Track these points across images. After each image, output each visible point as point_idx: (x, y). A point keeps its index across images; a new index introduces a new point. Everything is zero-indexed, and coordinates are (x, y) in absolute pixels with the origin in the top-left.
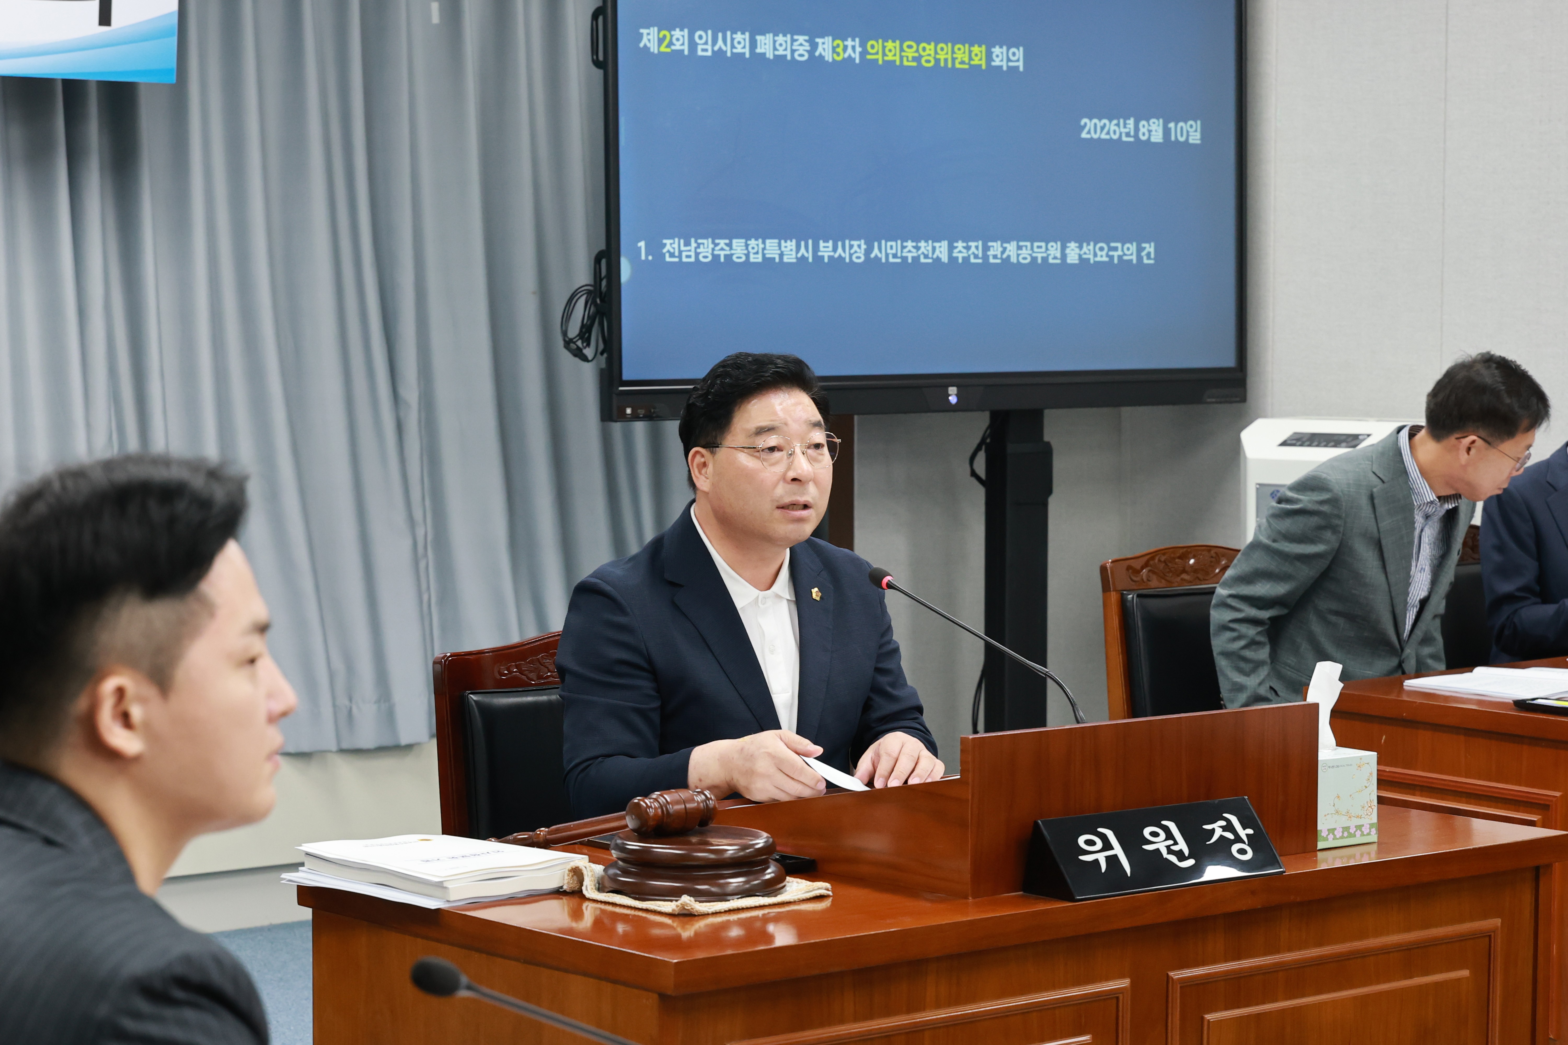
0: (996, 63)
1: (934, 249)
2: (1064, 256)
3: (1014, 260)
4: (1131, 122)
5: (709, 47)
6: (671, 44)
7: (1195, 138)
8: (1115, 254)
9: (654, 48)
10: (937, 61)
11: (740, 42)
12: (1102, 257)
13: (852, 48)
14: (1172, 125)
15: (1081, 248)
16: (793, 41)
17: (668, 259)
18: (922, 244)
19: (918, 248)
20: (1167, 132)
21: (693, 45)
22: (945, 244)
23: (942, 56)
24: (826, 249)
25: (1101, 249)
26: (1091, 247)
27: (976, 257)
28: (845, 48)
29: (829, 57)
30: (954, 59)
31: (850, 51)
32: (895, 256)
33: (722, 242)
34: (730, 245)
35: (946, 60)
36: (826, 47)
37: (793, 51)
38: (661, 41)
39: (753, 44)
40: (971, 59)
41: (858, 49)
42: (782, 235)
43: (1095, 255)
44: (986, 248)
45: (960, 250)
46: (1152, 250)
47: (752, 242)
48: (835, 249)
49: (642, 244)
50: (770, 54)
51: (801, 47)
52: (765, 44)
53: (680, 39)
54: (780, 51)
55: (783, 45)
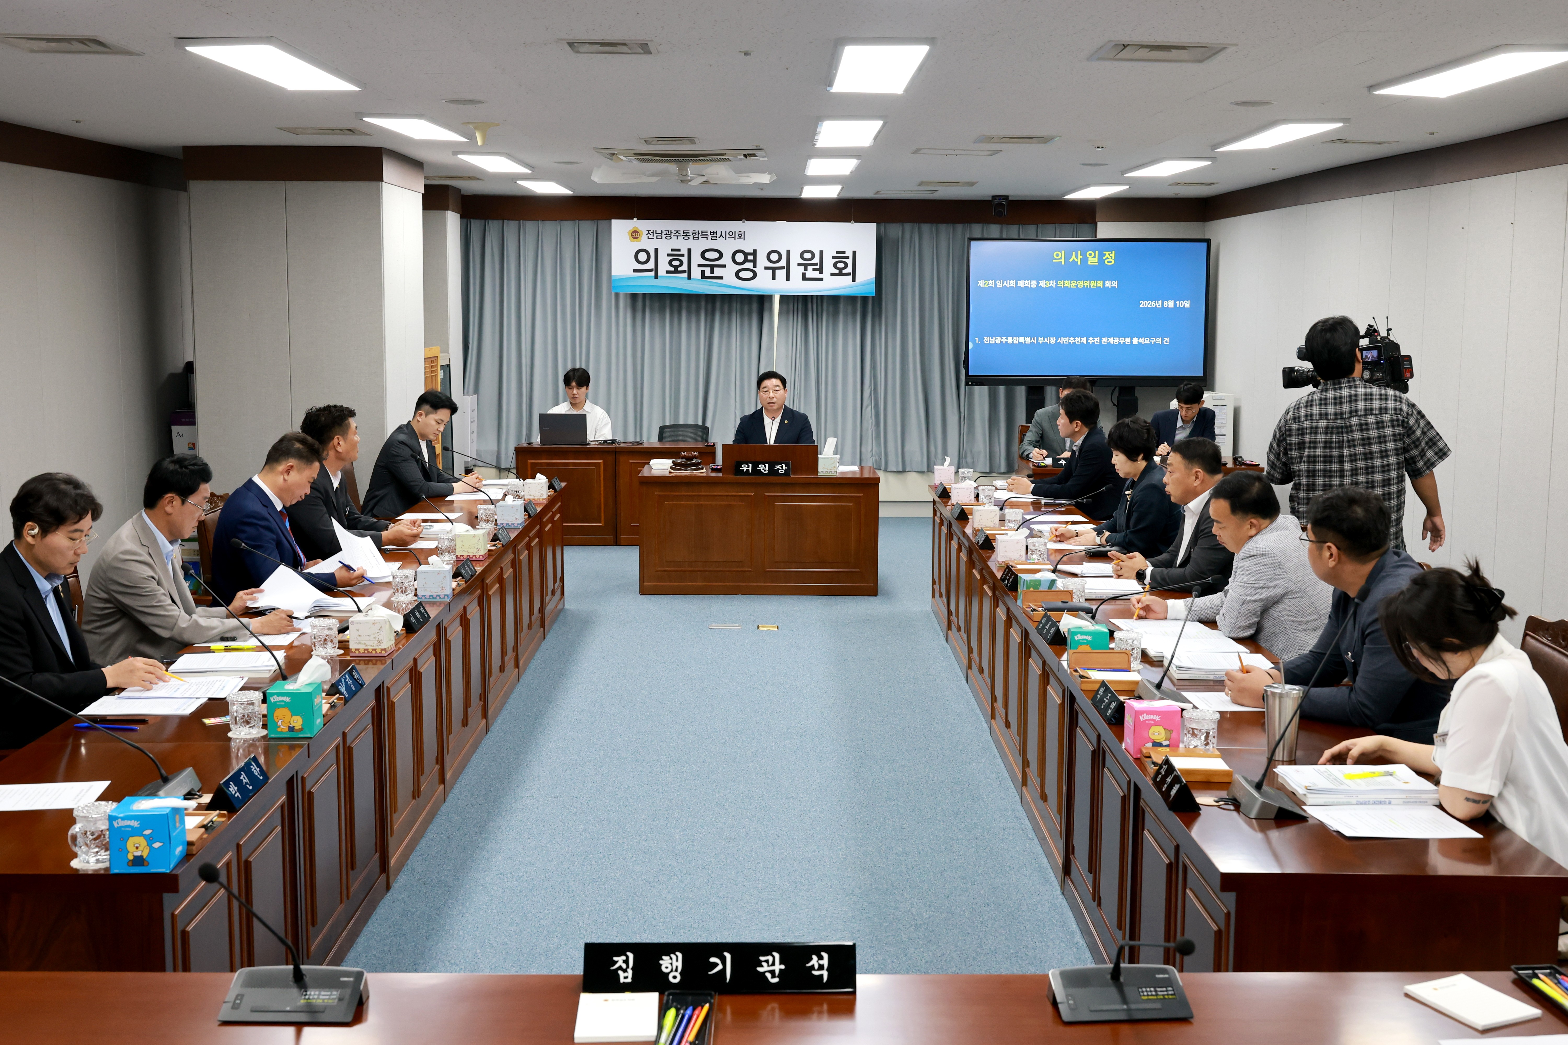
0: (1107, 286)
1: (1081, 340)
2: (1132, 342)
3: (1112, 343)
4: (1160, 302)
5: (1001, 285)
6: (989, 284)
7: (1187, 305)
8: (1153, 341)
9: (982, 286)
10: (1084, 286)
11: (1012, 283)
12: (1147, 342)
13: (1052, 283)
14: (1178, 302)
15: (1139, 339)
16: (1031, 282)
17: (986, 343)
18: (1077, 338)
19: (1075, 340)
20: (1175, 304)
21: (996, 285)
22: (1085, 338)
23: (1086, 284)
24: (1041, 340)
25: (1147, 340)
26: (1143, 339)
27: (1097, 342)
28: (1050, 284)
29: (1043, 286)
30: (1090, 285)
32: (1066, 342)
33: (1004, 338)
34: (1007, 339)
36: (1042, 284)
37: (1031, 285)
38: (985, 284)
39: (1017, 283)
40: (1097, 285)
41: (1055, 284)
42: (1025, 336)
43: (1144, 341)
44: (1101, 340)
45: (1091, 340)
46: (1168, 340)
47: (1015, 338)
48: (1044, 340)
49: (977, 339)
50: (1023, 286)
51: (1034, 284)
52: (1021, 284)
53: (991, 283)
54: (1026, 285)
55: (1027, 283)
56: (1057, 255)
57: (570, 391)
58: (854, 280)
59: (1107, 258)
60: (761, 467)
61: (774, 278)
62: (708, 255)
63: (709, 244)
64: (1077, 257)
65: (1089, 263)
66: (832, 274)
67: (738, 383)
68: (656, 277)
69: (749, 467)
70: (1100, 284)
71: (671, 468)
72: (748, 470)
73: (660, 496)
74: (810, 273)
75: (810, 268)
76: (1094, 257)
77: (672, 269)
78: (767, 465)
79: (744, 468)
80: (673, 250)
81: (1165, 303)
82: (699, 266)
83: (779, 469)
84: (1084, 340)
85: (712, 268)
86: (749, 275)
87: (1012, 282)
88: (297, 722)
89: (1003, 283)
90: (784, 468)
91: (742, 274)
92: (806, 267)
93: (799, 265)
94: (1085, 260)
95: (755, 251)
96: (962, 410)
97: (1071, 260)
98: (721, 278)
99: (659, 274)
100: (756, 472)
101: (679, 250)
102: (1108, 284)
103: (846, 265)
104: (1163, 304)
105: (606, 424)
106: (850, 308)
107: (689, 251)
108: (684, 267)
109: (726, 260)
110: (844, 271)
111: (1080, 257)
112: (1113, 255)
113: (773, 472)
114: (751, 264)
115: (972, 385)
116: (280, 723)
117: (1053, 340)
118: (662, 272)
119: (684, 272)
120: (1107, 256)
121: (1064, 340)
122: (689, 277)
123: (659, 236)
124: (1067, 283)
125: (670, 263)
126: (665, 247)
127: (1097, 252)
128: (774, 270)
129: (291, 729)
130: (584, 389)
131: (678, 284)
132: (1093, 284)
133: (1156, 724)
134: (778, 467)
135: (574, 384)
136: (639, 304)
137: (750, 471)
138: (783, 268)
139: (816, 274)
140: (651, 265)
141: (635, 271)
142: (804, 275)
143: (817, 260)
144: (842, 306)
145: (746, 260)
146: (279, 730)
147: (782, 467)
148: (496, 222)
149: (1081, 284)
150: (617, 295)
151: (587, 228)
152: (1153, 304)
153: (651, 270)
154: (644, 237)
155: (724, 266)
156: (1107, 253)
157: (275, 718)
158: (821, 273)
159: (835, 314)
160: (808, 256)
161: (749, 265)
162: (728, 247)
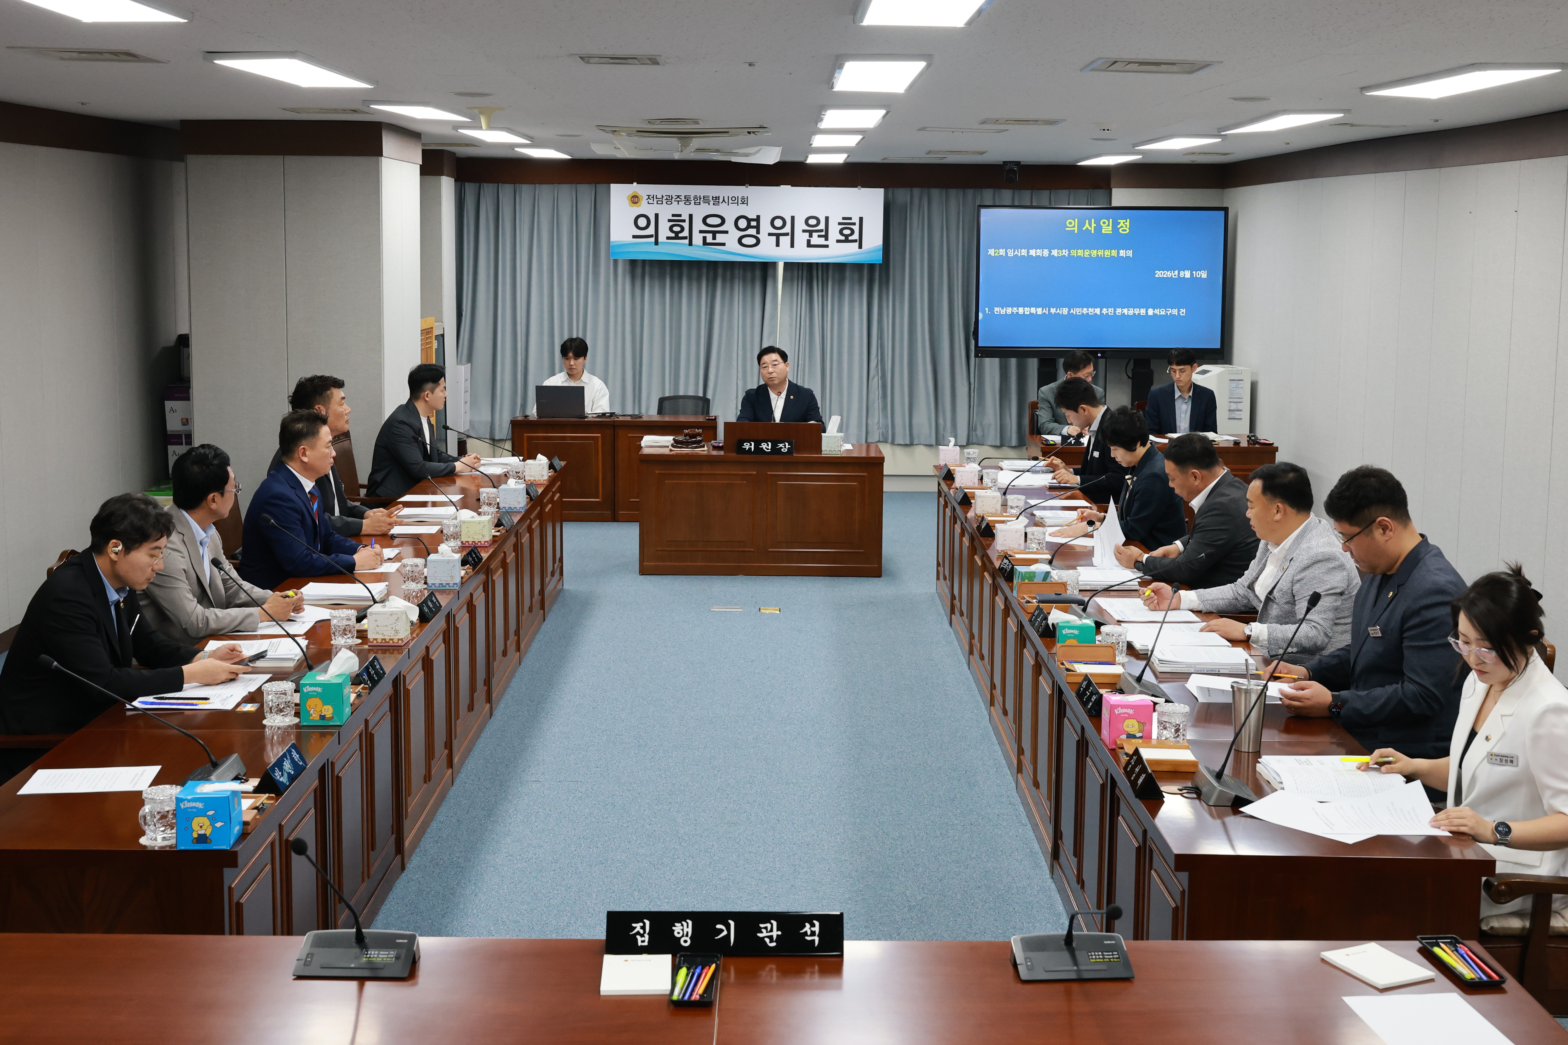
0: (1121, 255)
1: (1094, 311)
2: (1147, 313)
3: (1126, 314)
4: (1176, 272)
5: (1012, 254)
6: (999, 253)
7: (1205, 276)
8: (1169, 312)
9: (993, 254)
10: (1098, 255)
11: (1024, 252)
12: (1163, 313)
13: (1065, 252)
14: (1194, 272)
15: (1154, 310)
16: (1043, 251)
17: (996, 313)
18: (1090, 309)
19: (1088, 310)
20: (1192, 274)
21: (1007, 253)
22: (1099, 309)
23: (1099, 254)
24: (1053, 311)
25: (1163, 311)
26: (1158, 310)
27: (1111, 313)
28: (1062, 253)
29: (1056, 255)
30: (1104, 255)
31: (1064, 253)
32: (1079, 312)
33: (1015, 309)
34: (1018, 309)
35: (1101, 255)
36: (1055, 253)
37: (1043, 254)
38: (995, 253)
39: (1028, 252)
40: (1111, 254)
41: (1067, 253)
42: (1037, 307)
43: (1160, 312)
44: (1115, 310)
45: (1105, 311)
46: (1184, 311)
47: (1026, 309)
48: (1056, 310)
49: (987, 309)
50: (1034, 255)
51: (1046, 253)
52: (1033, 252)
53: (1002, 252)
54: (1038, 254)
55: (1039, 252)
56: (1070, 223)
57: (567, 362)
58: (860, 247)
59: (1122, 227)
60: (764, 446)
61: (778, 245)
62: (710, 221)
63: (711, 209)
64: (1090, 225)
65: (1103, 232)
66: (838, 241)
67: (740, 353)
68: (656, 243)
69: (751, 445)
70: (1114, 253)
71: (673, 446)
72: (750, 449)
73: (660, 474)
74: (815, 240)
75: (815, 235)
76: (1108, 225)
77: (673, 235)
78: (770, 444)
79: (746, 446)
80: (673, 215)
81: (1182, 273)
82: (701, 232)
83: (782, 448)
84: (1098, 311)
85: (714, 234)
86: (753, 241)
87: (1023, 250)
88: (328, 711)
89: (1014, 252)
90: (787, 446)
91: (745, 241)
92: (811, 233)
93: (804, 231)
94: (1099, 228)
95: (758, 217)
96: (972, 381)
97: (1084, 229)
98: (724, 244)
99: (660, 240)
100: (759, 451)
101: (680, 216)
102: (1122, 253)
103: (853, 232)
104: (1179, 274)
105: (604, 395)
106: (856, 276)
107: (691, 216)
108: (686, 233)
109: (729, 225)
110: (850, 238)
111: (1093, 225)
112: (1128, 223)
113: (775, 451)
114: (755, 230)
115: (982, 357)
116: (312, 712)
117: (1065, 311)
118: (662, 238)
119: (685, 238)
120: (1122, 224)
121: (1077, 311)
122: (691, 244)
123: (660, 201)
124: (1080, 252)
125: (671, 229)
126: (666, 212)
127: (1111, 220)
128: (778, 236)
129: (323, 717)
130: (581, 360)
131: (680, 251)
132: (1107, 253)
133: (1130, 717)
134: (781, 445)
135: (571, 354)
136: (639, 271)
137: (753, 450)
138: (787, 234)
139: (822, 241)
140: (651, 231)
141: (634, 237)
142: (809, 241)
143: (822, 226)
144: (848, 274)
145: (749, 226)
146: (311, 718)
147: (785, 445)
148: (491, 185)
149: (1094, 253)
150: (616, 261)
151: (585, 191)
152: (1168, 274)
153: (651, 236)
154: (644, 202)
155: (726, 232)
156: (1122, 221)
157: (308, 707)
158: (827, 239)
159: (841, 281)
160: (813, 222)
161: (752, 231)
162: (730, 212)
